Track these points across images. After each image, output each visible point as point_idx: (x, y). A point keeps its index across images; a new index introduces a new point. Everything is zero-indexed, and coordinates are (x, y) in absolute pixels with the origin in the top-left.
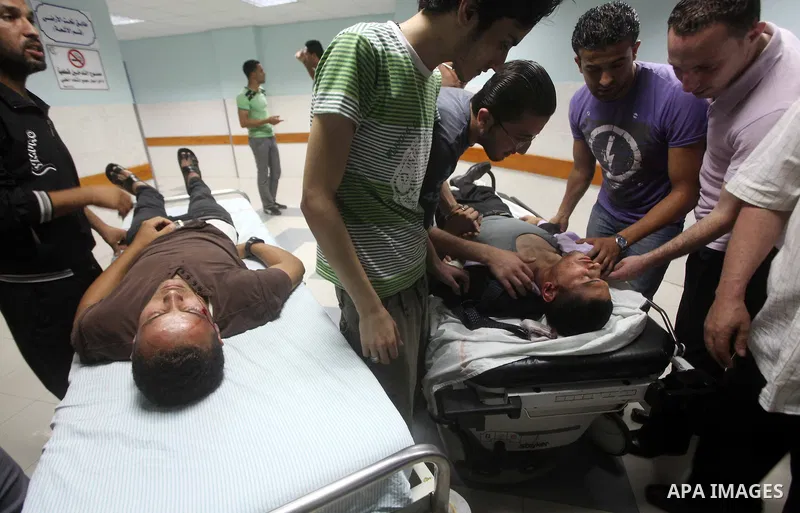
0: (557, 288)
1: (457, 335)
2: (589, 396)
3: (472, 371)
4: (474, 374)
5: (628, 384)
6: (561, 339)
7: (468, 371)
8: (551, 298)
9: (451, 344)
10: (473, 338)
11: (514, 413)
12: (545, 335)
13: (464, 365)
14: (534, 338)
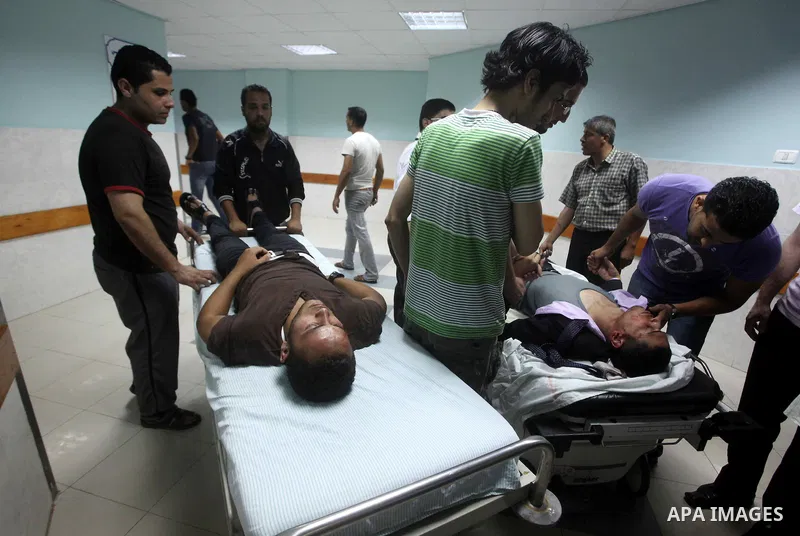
0: (624, 336)
1: (544, 372)
2: (655, 429)
3: (562, 402)
4: (563, 405)
5: (685, 419)
6: (629, 379)
7: (560, 402)
8: (619, 344)
9: (540, 380)
10: (558, 375)
11: (596, 439)
12: (619, 374)
13: (556, 396)
14: (610, 377)
